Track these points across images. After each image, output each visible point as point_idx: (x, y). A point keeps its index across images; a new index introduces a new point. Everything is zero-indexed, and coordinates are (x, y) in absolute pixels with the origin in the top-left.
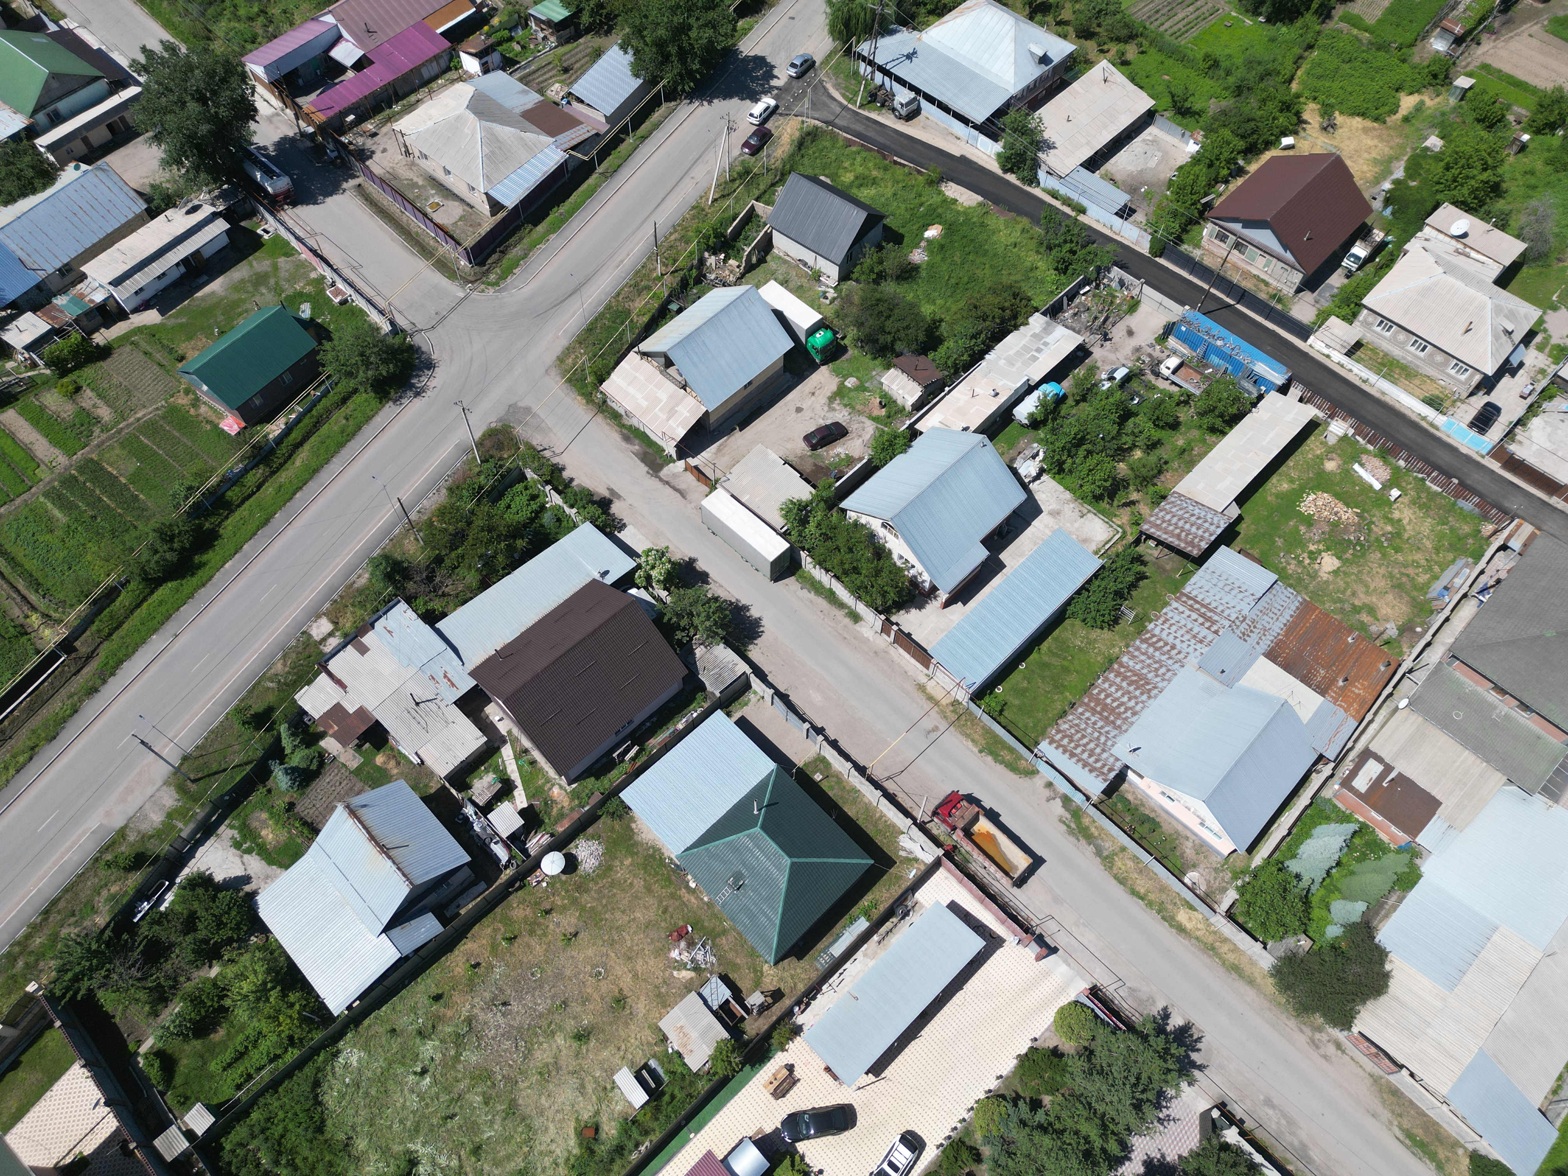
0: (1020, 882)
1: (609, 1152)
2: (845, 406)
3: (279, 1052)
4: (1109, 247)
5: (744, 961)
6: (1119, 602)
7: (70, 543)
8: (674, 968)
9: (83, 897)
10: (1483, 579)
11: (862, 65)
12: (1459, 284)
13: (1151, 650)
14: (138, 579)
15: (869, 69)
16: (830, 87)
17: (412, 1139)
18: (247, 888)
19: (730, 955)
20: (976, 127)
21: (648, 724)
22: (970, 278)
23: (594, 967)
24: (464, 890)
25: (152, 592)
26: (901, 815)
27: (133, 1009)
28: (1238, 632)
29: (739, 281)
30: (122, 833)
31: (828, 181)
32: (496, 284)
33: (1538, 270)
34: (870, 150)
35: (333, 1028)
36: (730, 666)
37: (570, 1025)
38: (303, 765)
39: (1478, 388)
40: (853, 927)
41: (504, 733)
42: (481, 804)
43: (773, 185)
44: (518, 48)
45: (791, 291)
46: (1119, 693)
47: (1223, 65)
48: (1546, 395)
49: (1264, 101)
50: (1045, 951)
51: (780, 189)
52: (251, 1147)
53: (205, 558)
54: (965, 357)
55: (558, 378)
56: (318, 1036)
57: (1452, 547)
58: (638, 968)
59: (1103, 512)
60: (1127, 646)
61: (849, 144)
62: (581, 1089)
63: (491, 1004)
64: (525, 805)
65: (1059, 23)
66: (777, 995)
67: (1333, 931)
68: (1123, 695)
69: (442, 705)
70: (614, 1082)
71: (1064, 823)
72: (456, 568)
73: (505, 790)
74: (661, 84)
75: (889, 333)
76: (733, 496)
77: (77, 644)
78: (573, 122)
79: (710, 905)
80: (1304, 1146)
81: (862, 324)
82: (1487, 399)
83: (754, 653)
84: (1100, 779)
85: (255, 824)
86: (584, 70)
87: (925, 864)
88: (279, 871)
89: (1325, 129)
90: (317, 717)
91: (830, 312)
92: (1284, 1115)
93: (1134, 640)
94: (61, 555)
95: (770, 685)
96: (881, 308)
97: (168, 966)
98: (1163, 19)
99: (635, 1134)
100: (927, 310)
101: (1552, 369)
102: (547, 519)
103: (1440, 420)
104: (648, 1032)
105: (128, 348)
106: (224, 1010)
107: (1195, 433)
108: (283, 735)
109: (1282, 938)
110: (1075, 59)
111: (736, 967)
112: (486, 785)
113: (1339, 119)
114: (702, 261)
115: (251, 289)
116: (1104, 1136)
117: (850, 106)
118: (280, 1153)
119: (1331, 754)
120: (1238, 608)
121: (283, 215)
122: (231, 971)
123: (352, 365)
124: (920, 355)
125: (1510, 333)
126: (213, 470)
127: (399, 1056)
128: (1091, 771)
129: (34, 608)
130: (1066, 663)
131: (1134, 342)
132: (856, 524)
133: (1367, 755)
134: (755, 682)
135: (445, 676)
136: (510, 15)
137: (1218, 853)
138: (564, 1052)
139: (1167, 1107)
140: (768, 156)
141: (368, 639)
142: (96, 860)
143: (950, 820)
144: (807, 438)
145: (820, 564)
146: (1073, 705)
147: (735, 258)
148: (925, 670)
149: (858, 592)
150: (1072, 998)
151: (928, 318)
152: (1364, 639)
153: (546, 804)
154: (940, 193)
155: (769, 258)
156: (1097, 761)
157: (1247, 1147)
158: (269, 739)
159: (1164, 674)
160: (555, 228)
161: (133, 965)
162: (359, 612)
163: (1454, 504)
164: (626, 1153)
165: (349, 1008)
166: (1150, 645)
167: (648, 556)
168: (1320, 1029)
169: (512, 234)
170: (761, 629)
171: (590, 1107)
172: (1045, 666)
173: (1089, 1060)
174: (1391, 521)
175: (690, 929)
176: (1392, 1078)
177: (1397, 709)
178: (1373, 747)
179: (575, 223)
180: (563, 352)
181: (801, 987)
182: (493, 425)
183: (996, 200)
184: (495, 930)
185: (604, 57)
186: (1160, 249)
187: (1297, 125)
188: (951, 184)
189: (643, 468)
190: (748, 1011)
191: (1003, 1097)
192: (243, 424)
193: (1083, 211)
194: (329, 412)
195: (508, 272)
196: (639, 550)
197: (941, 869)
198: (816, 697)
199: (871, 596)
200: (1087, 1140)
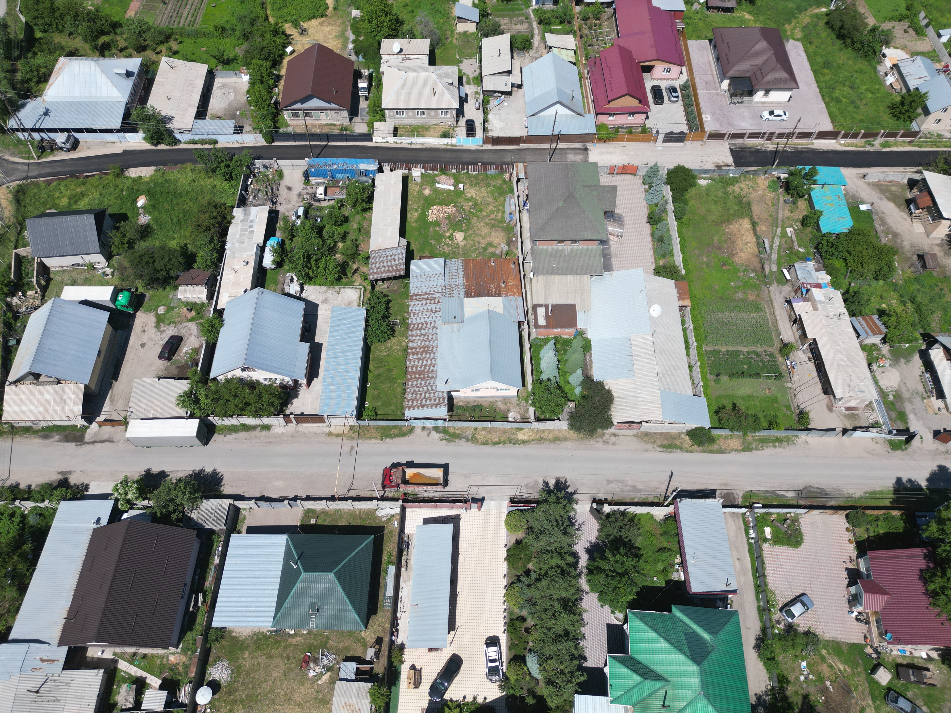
0: (446, 483)
2: (169, 324)
4: (245, 152)
5: (350, 641)
6: (387, 321)
8: (317, 680)
10: (521, 199)
11: (20, 135)
12: (416, 74)
13: (418, 332)
15: (26, 134)
16: (7, 157)
19: (341, 646)
20: (118, 131)
21: (197, 577)
22: (183, 213)
26: (369, 502)
28: (447, 295)
29: (43, 300)
31: (53, 211)
33: (442, 48)
34: (65, 179)
36: (219, 507)
39: (458, 117)
40: (389, 575)
41: (111, 657)
42: (131, 706)
43: (19, 234)
45: (82, 285)
46: (421, 362)
47: (228, 27)
48: (485, 102)
49: (262, 35)
50: (479, 503)
51: (25, 233)
54: (215, 255)
57: (500, 194)
58: (298, 699)
59: (347, 284)
60: (407, 338)
61: (49, 183)
64: (160, 682)
65: (122, 50)
66: (379, 641)
67: (578, 391)
68: (423, 362)
69: (56, 678)
71: (443, 439)
73: (140, 686)
75: (162, 270)
76: (142, 419)
79: (310, 633)
80: (634, 487)
81: (141, 275)
82: (464, 120)
83: (226, 490)
84: (442, 407)
87: (398, 514)
89: (302, 34)
91: (116, 281)
92: (618, 481)
93: (408, 333)
95: (250, 499)
96: (146, 260)
98: (177, 20)
100: (173, 244)
101: (479, 90)
102: (32, 520)
103: (454, 141)
107: (358, 217)
109: (563, 410)
110: (146, 65)
111: (348, 648)
112: (125, 694)
113: (305, 25)
114: (9, 305)
116: (563, 558)
117: (31, 161)
119: (522, 319)
120: (439, 285)
124: (189, 270)
125: (452, 84)
128: (436, 407)
130: (387, 367)
131: (295, 192)
132: (227, 381)
133: (535, 307)
134: (240, 504)
135: (43, 661)
137: (513, 397)
139: (576, 521)
143: (393, 484)
144: (161, 357)
145: (224, 416)
146: (405, 384)
147: (30, 289)
148: (324, 425)
149: (257, 413)
150: (506, 512)
151: (178, 248)
152: (497, 260)
153: (172, 670)
154: (128, 178)
155: (52, 276)
156: (435, 400)
157: (615, 508)
159: (432, 338)
163: (487, 175)
166: (416, 330)
167: (117, 490)
168: (603, 435)
170: (220, 475)
172: (378, 376)
173: (533, 532)
174: (468, 200)
175: (309, 654)
176: (642, 430)
177: (531, 279)
178: (535, 303)
181: (387, 626)
183: (164, 164)
186: (271, 138)
187: (287, 40)
188: (130, 170)
189: (71, 446)
190: (371, 663)
191: (513, 583)
193: (216, 142)
196: (110, 492)
197: (407, 510)
198: (280, 484)
199: (266, 410)
200: (558, 566)
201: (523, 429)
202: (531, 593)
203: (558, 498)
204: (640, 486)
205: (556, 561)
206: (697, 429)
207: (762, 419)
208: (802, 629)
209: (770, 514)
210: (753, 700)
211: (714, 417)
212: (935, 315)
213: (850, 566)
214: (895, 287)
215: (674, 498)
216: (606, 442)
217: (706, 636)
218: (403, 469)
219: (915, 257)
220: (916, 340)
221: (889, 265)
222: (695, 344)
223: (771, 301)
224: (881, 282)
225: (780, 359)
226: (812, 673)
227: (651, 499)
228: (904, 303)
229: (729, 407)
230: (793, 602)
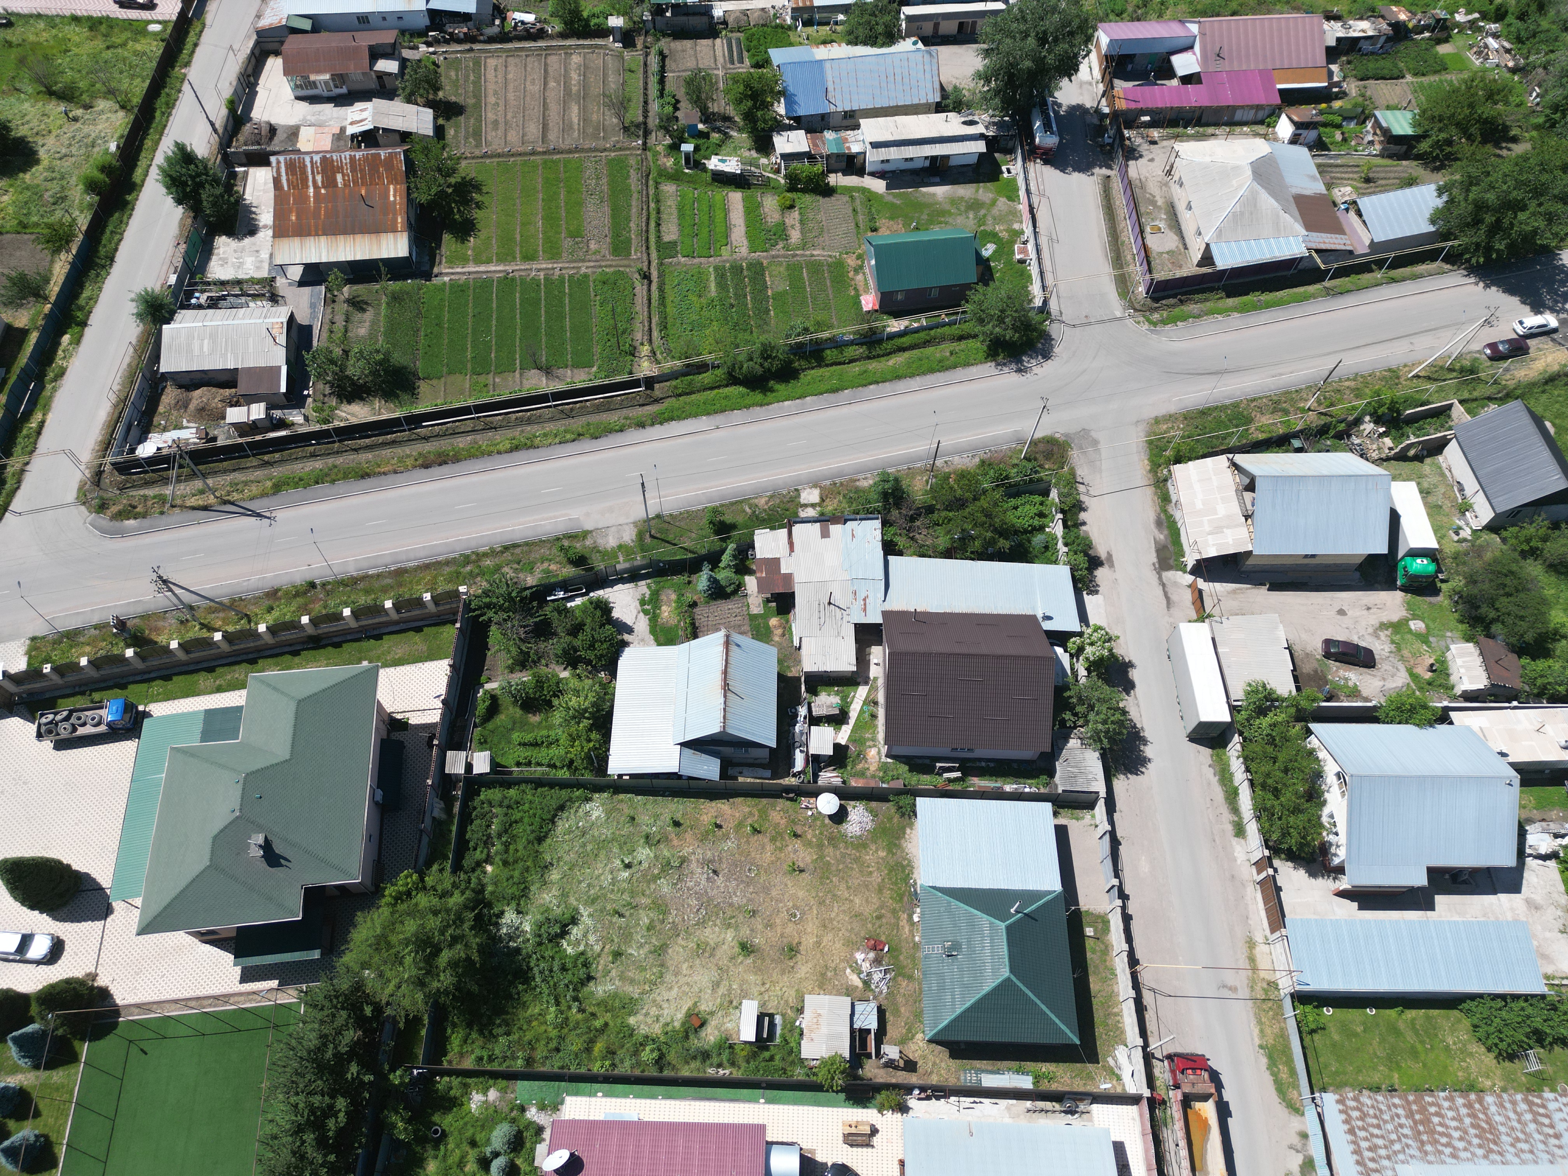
1: (697, 1049)
2: (1393, 642)
3: (558, 764)
5: (907, 1014)
6: (1531, 1042)
7: (705, 313)
8: (851, 967)
9: (533, 556)
14: (726, 370)
17: (585, 904)
18: (626, 637)
19: (900, 1000)
21: (983, 764)
23: (795, 907)
24: (754, 765)
25: (727, 386)
26: (1137, 1030)
27: (503, 655)
29: (1381, 461)
30: (585, 534)
31: (1552, 430)
32: (1155, 324)
35: (599, 780)
36: (1090, 777)
37: (745, 932)
38: (723, 583)
40: (1016, 1076)
41: (872, 676)
42: (814, 714)
43: (1490, 399)
44: (1338, 137)
45: (1426, 504)
46: (1454, 1124)
51: (1493, 407)
52: (494, 810)
53: (777, 387)
54: (1561, 689)
55: (1142, 434)
56: (588, 776)
58: (825, 939)
60: (1504, 1090)
62: (716, 985)
63: (706, 863)
64: (843, 743)
66: (910, 1066)
68: (1456, 1129)
69: (846, 618)
70: (740, 1004)
72: (938, 525)
73: (838, 719)
74: (1450, 243)
75: (1497, 610)
76: (1213, 640)
77: (657, 386)
78: (1337, 228)
79: (916, 946)
81: (1475, 582)
83: (1120, 784)
85: (663, 597)
86: (1385, 189)
87: (1124, 1089)
88: (653, 642)
90: (759, 556)
91: (1450, 548)
93: (1517, 1090)
94: (695, 317)
95: (1111, 822)
96: (1508, 581)
97: (542, 645)
99: (725, 1057)
100: (1558, 617)
102: (1038, 540)
104: (793, 993)
105: (846, 198)
106: (550, 704)
108: (728, 552)
111: (897, 1013)
112: (828, 703)
114: (1358, 421)
115: (963, 208)
118: (506, 831)
121: (1031, 166)
122: (574, 683)
123: (989, 315)
124: (1513, 651)
126: (830, 327)
127: (623, 839)
128: (1358, 1163)
129: (650, 341)
130: (1419, 1047)
132: (1311, 753)
134: (1100, 807)
135: (864, 600)
136: (1356, 105)
138: (725, 947)
140: (1507, 370)
141: (835, 529)
142: (558, 539)
143: (1179, 1076)
144: (1328, 642)
145: (1246, 759)
146: (1392, 1090)
147: (1394, 440)
148: (1268, 932)
149: (1262, 812)
151: (1552, 625)
153: (859, 755)
155: (1428, 461)
156: (1373, 1160)
158: (717, 546)
159: (1522, 1151)
160: (1243, 309)
161: (524, 627)
162: (845, 505)
164: (708, 1062)
165: (620, 776)
166: (1531, 1111)
167: (1095, 631)
169: (1203, 291)
170: (1143, 770)
171: (711, 1004)
172: (1395, 1031)
175: (886, 949)
179: (1265, 316)
180: (1163, 416)
181: (934, 1080)
182: (1057, 435)
184: (751, 814)
185: (1415, 189)
189: (1153, 558)
190: (878, 1054)
192: (877, 307)
194: (943, 339)
195: (1173, 320)
196: (1092, 621)
197: (1135, 1107)
198: (1144, 866)
199: (1271, 826)
218: (1210, 1095)
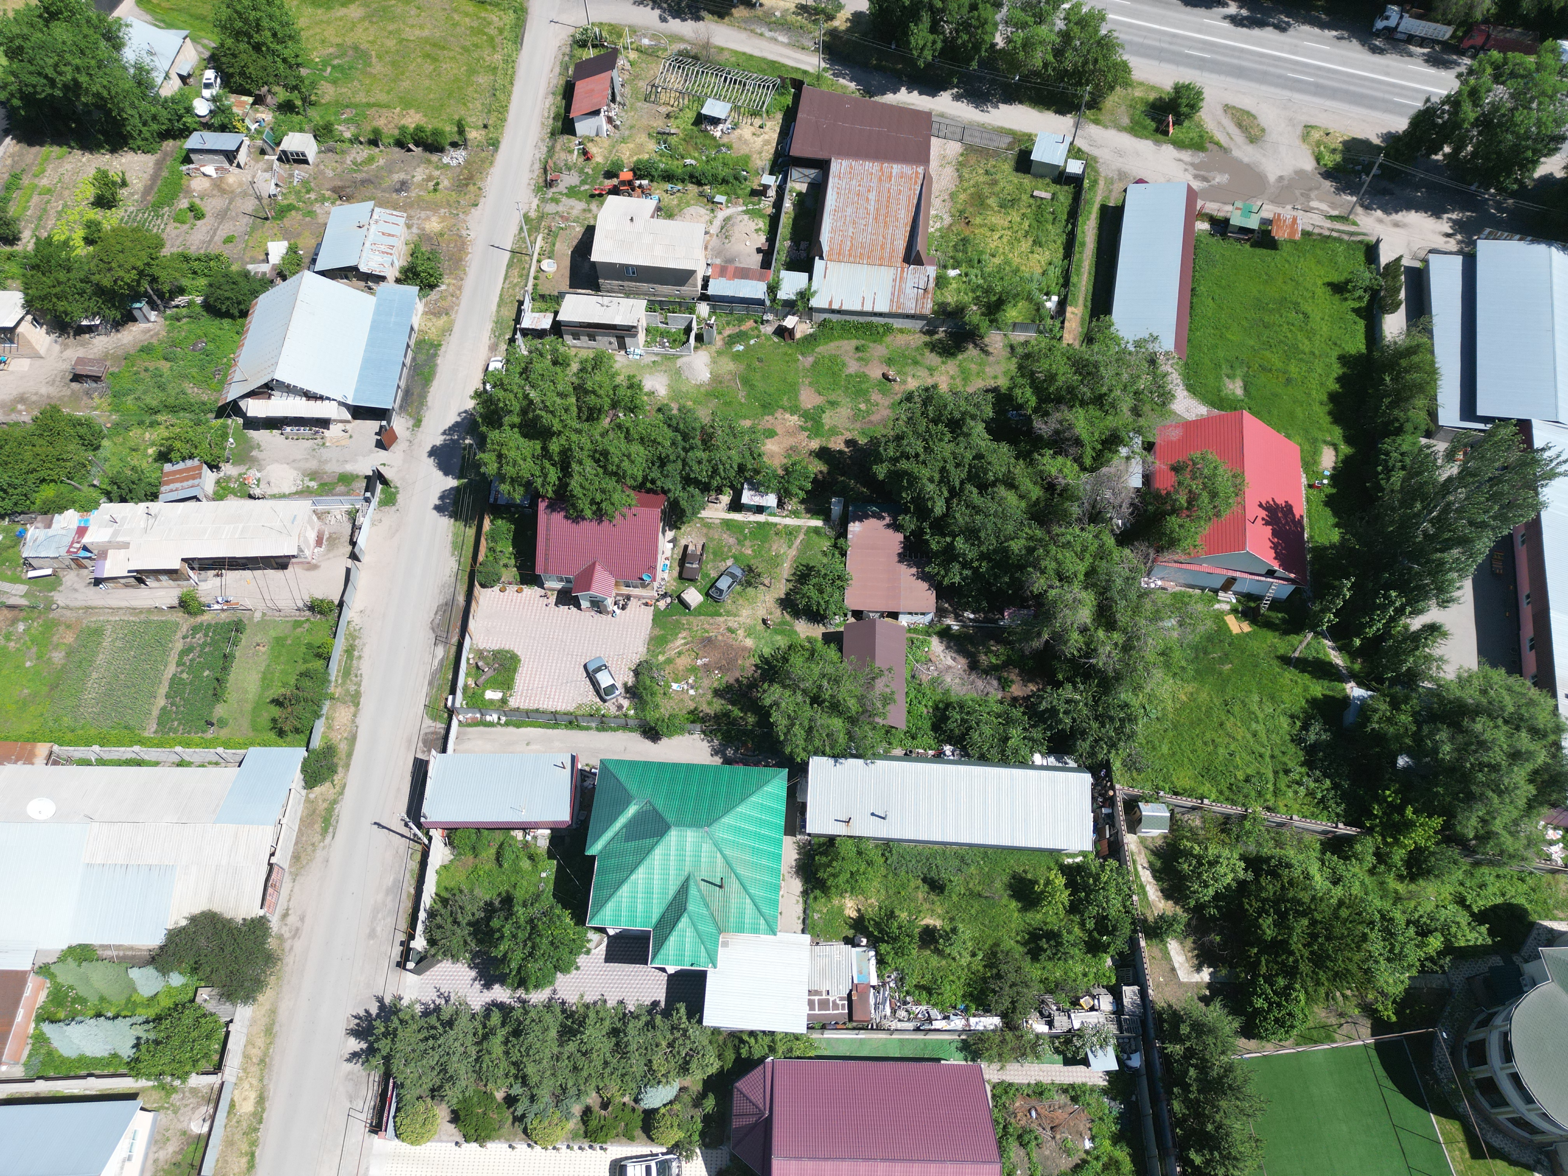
67: (176, 980)
92: (374, 918)
109: (211, 1015)
137: (155, 1121)
139: (433, 1002)
150: (396, 1142)
168: (280, 937)
176: (286, 866)
191: (525, 1131)
200: (506, 1042)
201: (232, 1100)
202: (545, 1095)
203: (385, 1035)
204: (389, 880)
205: (496, 1045)
206: (304, 770)
207: (309, 665)
208: (630, 680)
209: (466, 687)
210: (718, 760)
211: (288, 739)
212: (189, 391)
213: (553, 599)
214: (121, 428)
215: (419, 826)
216: (296, 933)
217: (632, 810)
219: (75, 385)
220: (225, 426)
221: (77, 423)
222: (136, 748)
223: (88, 608)
224: (105, 443)
225: (206, 618)
226: (686, 679)
227: (414, 865)
228: (152, 425)
229: (275, 711)
230: (595, 684)
